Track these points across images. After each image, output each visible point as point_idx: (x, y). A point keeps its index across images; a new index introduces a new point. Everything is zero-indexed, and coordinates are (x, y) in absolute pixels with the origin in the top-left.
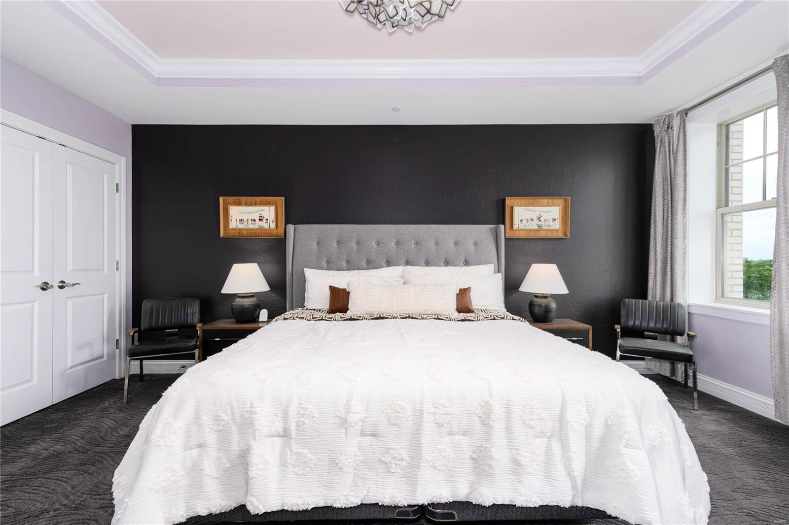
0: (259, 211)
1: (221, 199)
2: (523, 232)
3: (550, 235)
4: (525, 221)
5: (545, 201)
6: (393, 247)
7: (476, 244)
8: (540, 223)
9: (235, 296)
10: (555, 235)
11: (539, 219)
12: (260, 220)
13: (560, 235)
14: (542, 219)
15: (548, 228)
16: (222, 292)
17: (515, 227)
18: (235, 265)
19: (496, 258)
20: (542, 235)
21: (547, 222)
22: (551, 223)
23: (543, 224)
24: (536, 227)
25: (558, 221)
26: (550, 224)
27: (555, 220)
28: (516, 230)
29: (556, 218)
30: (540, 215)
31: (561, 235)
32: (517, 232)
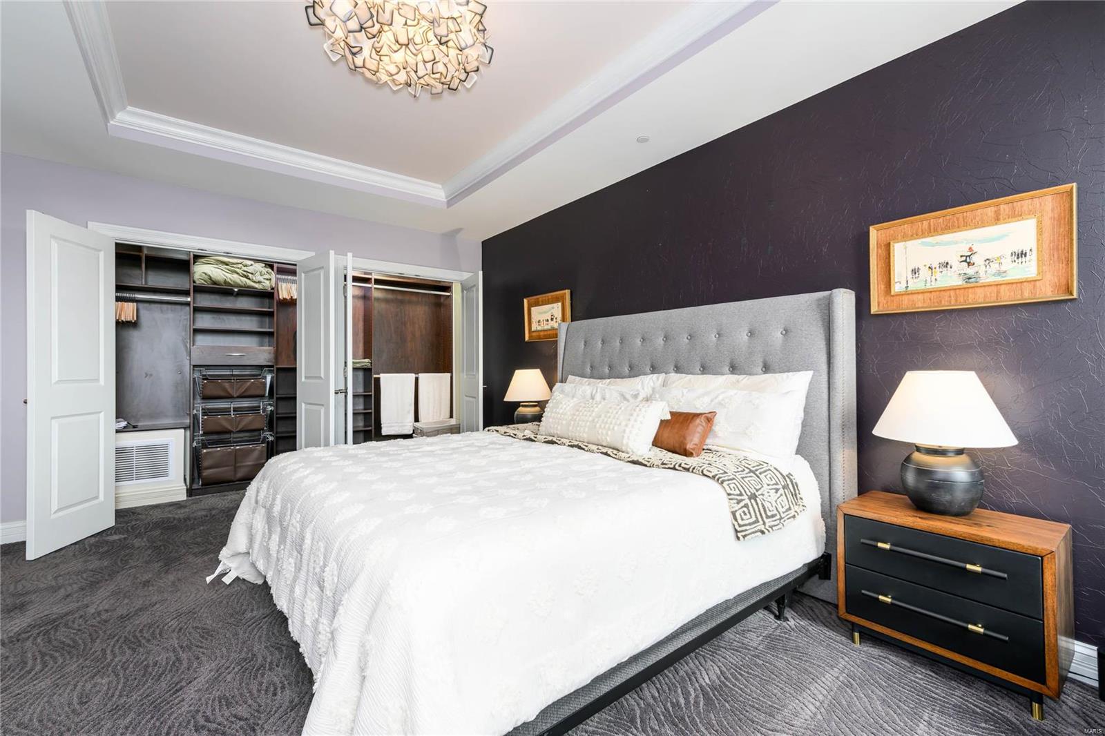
0: (550, 310)
1: (525, 301)
2: (920, 297)
3: (1007, 298)
4: (924, 273)
5: (986, 209)
6: (660, 345)
7: (786, 331)
8: (970, 271)
9: (517, 405)
10: (1026, 294)
11: (967, 260)
12: (552, 319)
13: (1047, 292)
14: (974, 259)
15: (998, 279)
16: (505, 400)
17: (897, 288)
18: (517, 372)
19: (824, 358)
20: (979, 299)
21: (995, 266)
22: (1008, 264)
23: (982, 270)
24: (959, 282)
25: (1032, 258)
26: (1003, 268)
27: (1022, 254)
28: (899, 295)
29: (1026, 249)
30: (970, 249)
31: (1049, 294)
32: (906, 298)
